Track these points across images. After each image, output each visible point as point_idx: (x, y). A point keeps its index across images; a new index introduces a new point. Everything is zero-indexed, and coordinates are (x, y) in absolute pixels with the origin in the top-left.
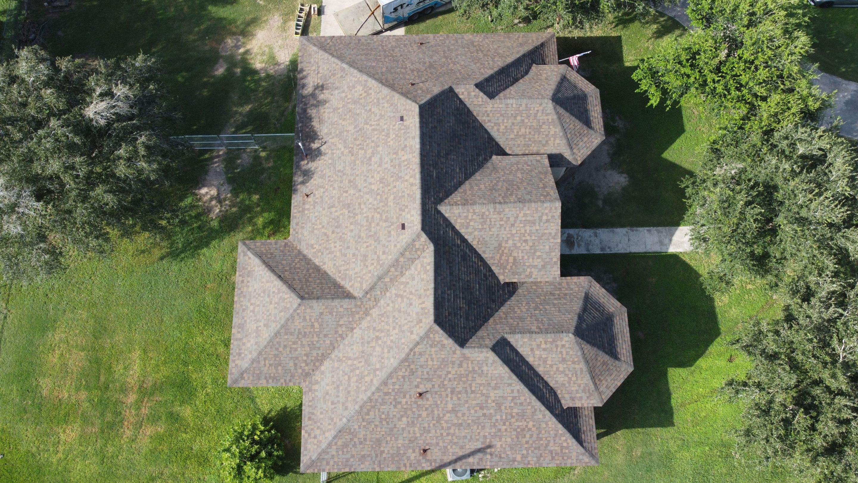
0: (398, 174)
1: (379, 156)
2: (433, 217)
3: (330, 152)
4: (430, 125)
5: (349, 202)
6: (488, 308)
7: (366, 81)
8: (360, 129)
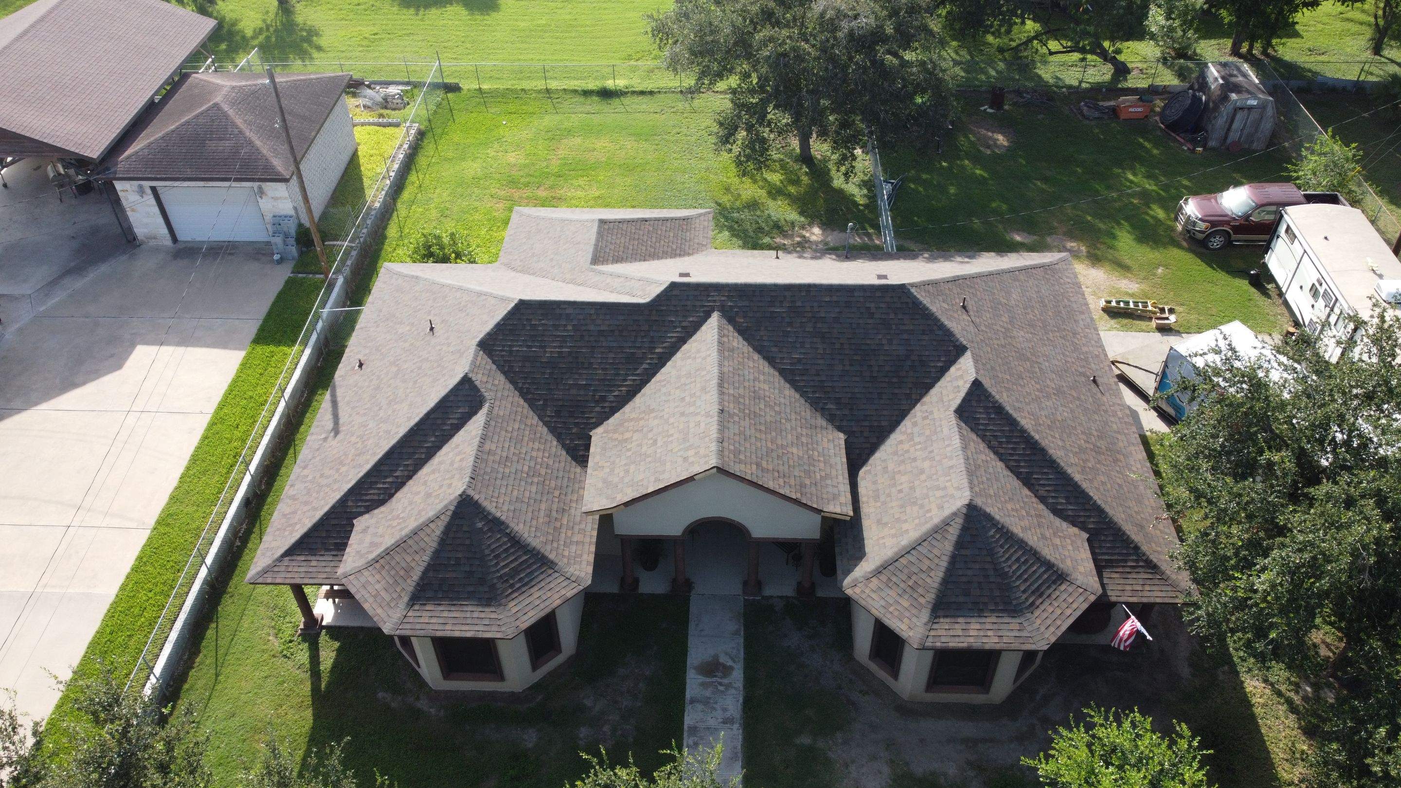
2: (698, 303)
4: (872, 305)
6: (545, 400)
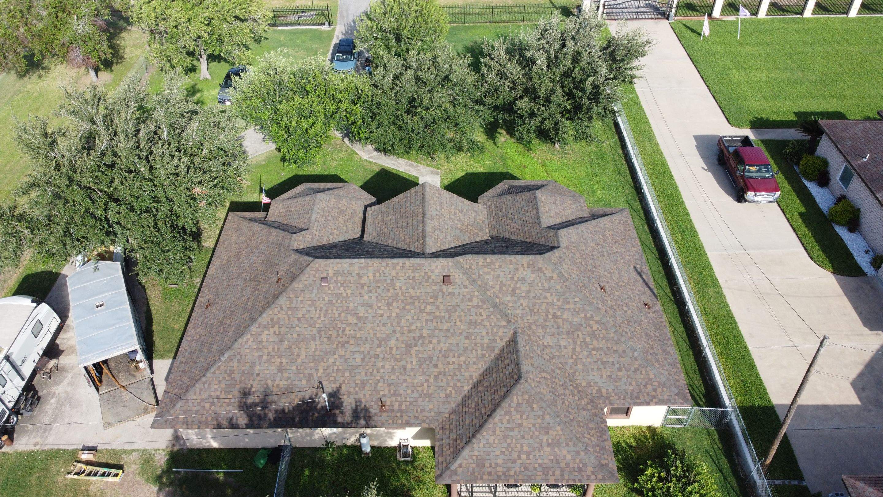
0: (387, 284)
1: (359, 308)
2: (437, 255)
3: (335, 375)
5: (404, 346)
7: (260, 324)
8: (319, 332)
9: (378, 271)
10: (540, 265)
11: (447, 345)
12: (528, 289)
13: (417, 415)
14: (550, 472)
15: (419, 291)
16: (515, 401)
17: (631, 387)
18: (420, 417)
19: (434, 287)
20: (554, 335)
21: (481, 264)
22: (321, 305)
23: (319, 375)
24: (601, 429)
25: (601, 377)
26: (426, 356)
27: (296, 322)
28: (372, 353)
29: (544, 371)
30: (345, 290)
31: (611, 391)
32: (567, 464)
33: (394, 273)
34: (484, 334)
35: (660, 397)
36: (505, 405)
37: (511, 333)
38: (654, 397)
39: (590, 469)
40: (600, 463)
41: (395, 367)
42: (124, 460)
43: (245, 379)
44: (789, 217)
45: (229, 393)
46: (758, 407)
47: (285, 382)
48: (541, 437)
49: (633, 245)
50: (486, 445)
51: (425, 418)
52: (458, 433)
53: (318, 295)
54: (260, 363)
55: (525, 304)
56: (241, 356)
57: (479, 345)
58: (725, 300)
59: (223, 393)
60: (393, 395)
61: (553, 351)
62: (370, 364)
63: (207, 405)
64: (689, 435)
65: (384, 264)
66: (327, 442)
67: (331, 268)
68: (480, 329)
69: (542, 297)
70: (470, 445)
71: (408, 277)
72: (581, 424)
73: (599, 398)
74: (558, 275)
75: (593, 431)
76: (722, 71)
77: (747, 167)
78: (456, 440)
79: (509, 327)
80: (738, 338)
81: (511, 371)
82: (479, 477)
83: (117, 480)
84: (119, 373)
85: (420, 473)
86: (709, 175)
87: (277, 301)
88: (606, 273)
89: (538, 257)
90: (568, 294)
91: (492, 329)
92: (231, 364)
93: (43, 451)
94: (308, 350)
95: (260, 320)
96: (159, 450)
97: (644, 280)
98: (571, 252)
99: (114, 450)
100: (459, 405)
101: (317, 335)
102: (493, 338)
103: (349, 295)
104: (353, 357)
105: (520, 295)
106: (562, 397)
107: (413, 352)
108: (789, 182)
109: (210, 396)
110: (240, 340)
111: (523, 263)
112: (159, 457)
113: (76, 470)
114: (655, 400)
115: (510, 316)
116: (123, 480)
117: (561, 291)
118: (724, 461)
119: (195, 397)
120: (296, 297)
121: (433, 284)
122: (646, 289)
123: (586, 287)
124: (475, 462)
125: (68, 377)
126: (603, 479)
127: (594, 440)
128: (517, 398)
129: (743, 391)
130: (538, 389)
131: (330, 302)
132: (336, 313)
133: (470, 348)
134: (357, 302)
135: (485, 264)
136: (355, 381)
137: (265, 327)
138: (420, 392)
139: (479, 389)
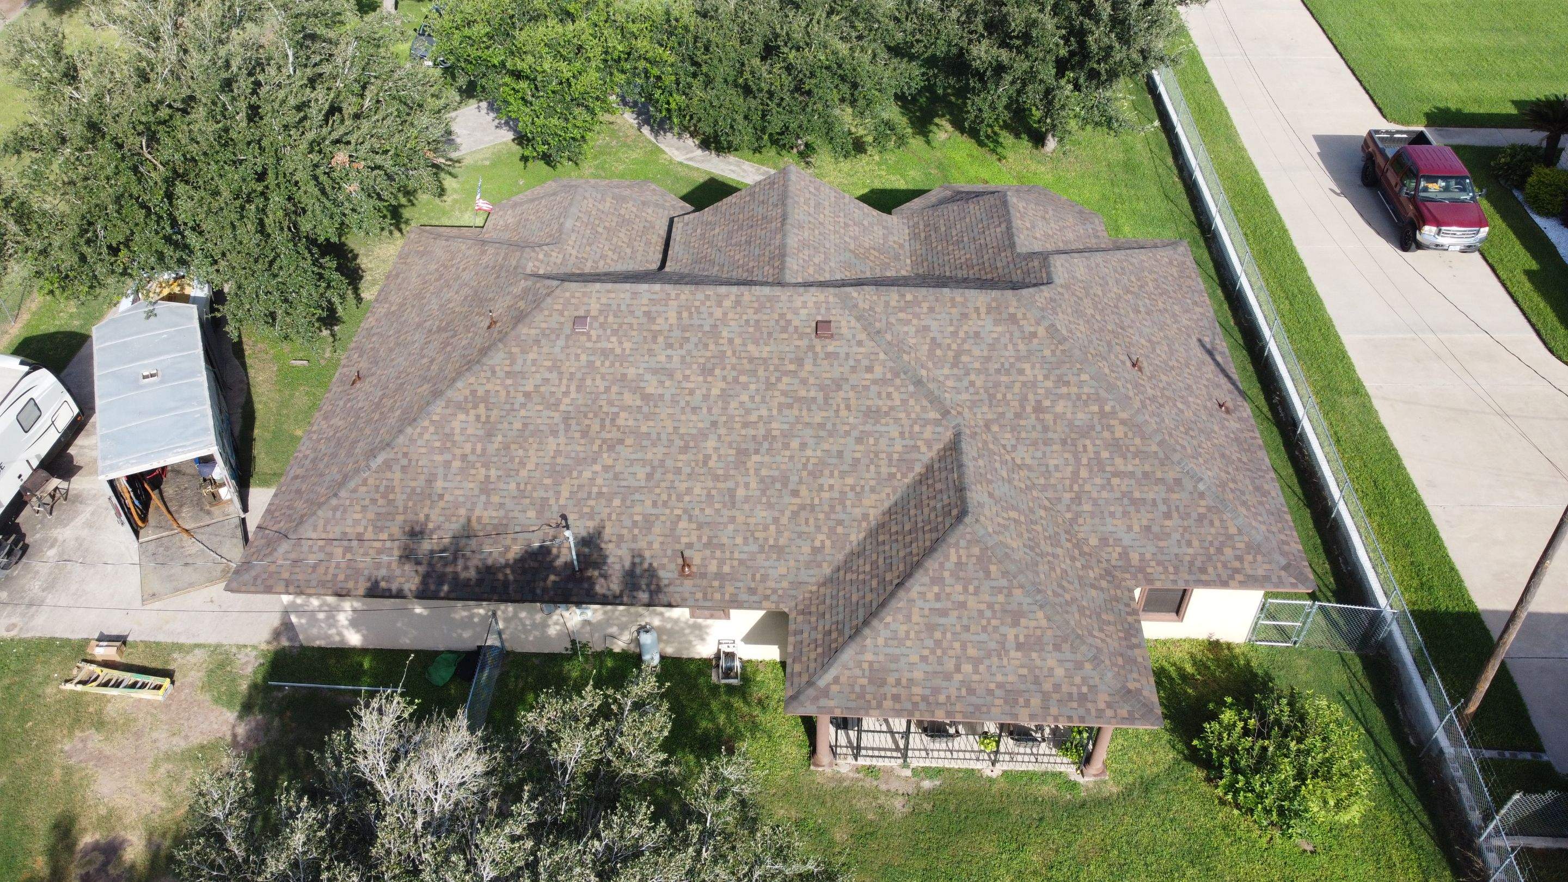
0: (704, 333)
1: (648, 377)
3: (592, 503)
5: (733, 452)
7: (449, 401)
8: (566, 419)
9: (688, 309)
10: (1012, 310)
11: (819, 453)
12: (985, 353)
13: (753, 585)
14: (1021, 700)
15: (768, 349)
16: (953, 558)
17: (1190, 551)
18: (760, 590)
19: (798, 343)
20: (1034, 443)
21: (893, 303)
22: (573, 370)
23: (562, 502)
24: (1126, 626)
25: (1130, 528)
26: (776, 473)
27: (521, 399)
28: (669, 463)
29: (1014, 508)
30: (621, 343)
31: (1148, 556)
32: (1057, 687)
33: (718, 313)
34: (896, 434)
35: (1250, 572)
36: (932, 565)
37: (949, 435)
38: (1237, 571)
39: (1102, 699)
40: (1124, 687)
41: (714, 492)
42: (176, 662)
43: (415, 505)
44: (1504, 277)
45: (381, 529)
46: (1447, 614)
47: (494, 514)
48: (1003, 629)
49: (1195, 303)
50: (890, 642)
51: (769, 592)
52: (834, 619)
53: (568, 351)
54: (446, 475)
55: (979, 383)
56: (410, 460)
57: (883, 456)
58: (1377, 417)
59: (370, 529)
60: (706, 546)
61: (1032, 475)
62: (663, 484)
63: (339, 551)
64: (1301, 662)
65: (700, 296)
66: (573, 642)
67: (594, 300)
68: (887, 424)
69: (1014, 371)
70: (858, 639)
71: (747, 321)
72: (1088, 613)
73: (1125, 569)
74: (1047, 329)
75: (1111, 628)
76: (1369, 30)
77: (1423, 184)
78: (830, 632)
79: (944, 422)
80: (1405, 487)
81: (946, 501)
82: (874, 703)
83: (159, 696)
84: (181, 506)
85: (757, 711)
86: (1344, 204)
87: (484, 360)
88: (1143, 341)
89: (1009, 293)
90: (1068, 365)
91: (911, 426)
92: (389, 475)
93: (21, 641)
94: (541, 454)
95: (449, 393)
96: (245, 646)
97: (1218, 364)
98: (1073, 294)
99: (158, 644)
100: (838, 570)
101: (562, 426)
102: (912, 443)
103: (628, 352)
104: (631, 470)
105: (970, 366)
106: (1050, 558)
107: (749, 464)
108: (1504, 217)
109: (345, 534)
110: (409, 430)
111: (978, 304)
112: (244, 661)
113: (82, 676)
114: (1239, 577)
115: (948, 402)
116: (171, 697)
117: (1054, 359)
118: (1376, 715)
119: (314, 536)
120: (524, 352)
121: (796, 336)
122: (1223, 380)
123: (1104, 358)
124: (867, 673)
125: (85, 513)
126: (1131, 719)
127: (1114, 644)
128: (957, 552)
129: (1415, 583)
130: (1001, 538)
131: (590, 364)
132: (602, 386)
133: (865, 461)
134: (645, 365)
135: (902, 303)
136: (632, 515)
137: (460, 407)
138: (761, 542)
139: (881, 538)
